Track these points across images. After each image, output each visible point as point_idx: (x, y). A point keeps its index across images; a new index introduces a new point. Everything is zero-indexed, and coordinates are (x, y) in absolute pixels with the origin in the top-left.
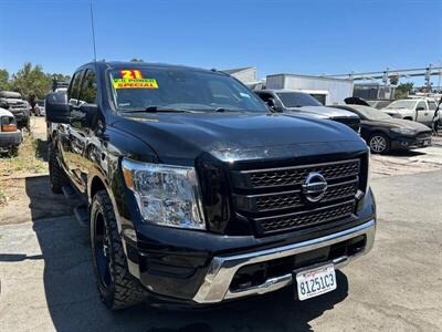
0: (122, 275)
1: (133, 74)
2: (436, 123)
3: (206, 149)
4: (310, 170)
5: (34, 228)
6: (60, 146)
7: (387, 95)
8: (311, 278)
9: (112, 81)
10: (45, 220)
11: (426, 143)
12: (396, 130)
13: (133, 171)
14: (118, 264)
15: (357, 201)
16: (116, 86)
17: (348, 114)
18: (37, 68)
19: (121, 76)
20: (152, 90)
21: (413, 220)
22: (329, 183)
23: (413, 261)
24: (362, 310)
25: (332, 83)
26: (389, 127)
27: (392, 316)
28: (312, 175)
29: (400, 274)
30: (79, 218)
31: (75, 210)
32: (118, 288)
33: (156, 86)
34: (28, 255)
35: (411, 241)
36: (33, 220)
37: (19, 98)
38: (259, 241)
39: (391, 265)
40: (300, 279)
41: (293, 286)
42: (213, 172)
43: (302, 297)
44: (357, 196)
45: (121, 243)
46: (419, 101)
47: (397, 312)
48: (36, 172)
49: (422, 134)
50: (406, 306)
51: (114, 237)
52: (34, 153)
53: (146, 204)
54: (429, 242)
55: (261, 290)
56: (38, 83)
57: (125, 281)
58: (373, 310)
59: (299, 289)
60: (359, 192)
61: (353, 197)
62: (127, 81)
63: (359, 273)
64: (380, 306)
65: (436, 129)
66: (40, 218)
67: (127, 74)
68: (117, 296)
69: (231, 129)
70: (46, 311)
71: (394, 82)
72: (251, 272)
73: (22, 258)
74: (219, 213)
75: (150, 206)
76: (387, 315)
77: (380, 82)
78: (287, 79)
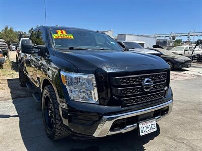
0: (59, 124)
1: (62, 32)
2: (193, 57)
3: (100, 67)
4: (146, 77)
5: (13, 102)
6: (25, 65)
7: (171, 44)
8: (145, 126)
9: (53, 35)
10: (18, 99)
11: (189, 66)
12: (176, 60)
13: (66, 76)
14: (57, 119)
15: (165, 91)
16: (54, 37)
17: (156, 52)
18: (11, 28)
19: (56, 33)
20: (71, 40)
21: (186, 100)
22: (154, 83)
23: (187, 118)
24: (166, 140)
25: (147, 38)
26: (173, 59)
27: (180, 143)
28: (146, 79)
29: (182, 124)
30: (35, 98)
31: (33, 94)
32: (57, 130)
33: (73, 38)
34: (11, 115)
35: (185, 110)
36: (12, 99)
37: (3, 42)
38: (123, 109)
39: (178, 120)
40: (141, 126)
41: (138, 129)
42: (102, 77)
43: (142, 134)
44: (165, 89)
45: (58, 110)
46: (185, 47)
47: (182, 141)
48: (12, 77)
49: (187, 62)
50: (186, 138)
51: (55, 107)
52: (10, 68)
53: (71, 91)
54: (194, 110)
55: (123, 131)
56: (11, 35)
57: (60, 127)
58: (171, 140)
59: (140, 131)
60: (166, 87)
61: (163, 89)
62: (59, 35)
63: (164, 123)
64: (174, 138)
65: (193, 60)
66: (15, 98)
67: (59, 32)
68: (56, 134)
69: (110, 58)
70: (22, 141)
71: (174, 39)
72: (119, 123)
73: (8, 116)
74: (104, 96)
75: (73, 93)
76: (178, 142)
77: (168, 38)
78: (127, 36)
